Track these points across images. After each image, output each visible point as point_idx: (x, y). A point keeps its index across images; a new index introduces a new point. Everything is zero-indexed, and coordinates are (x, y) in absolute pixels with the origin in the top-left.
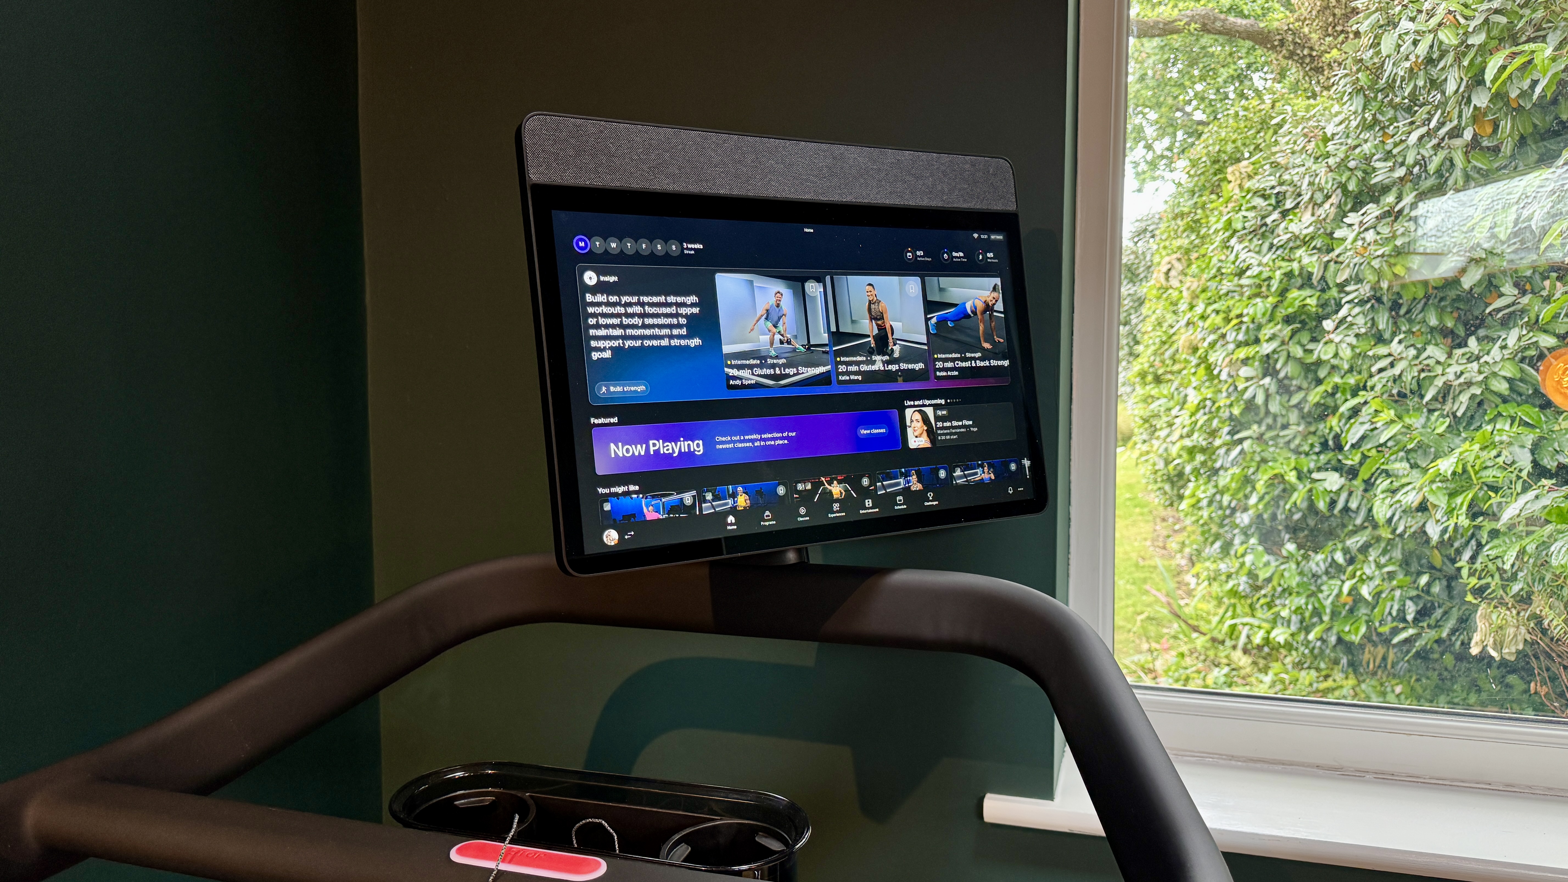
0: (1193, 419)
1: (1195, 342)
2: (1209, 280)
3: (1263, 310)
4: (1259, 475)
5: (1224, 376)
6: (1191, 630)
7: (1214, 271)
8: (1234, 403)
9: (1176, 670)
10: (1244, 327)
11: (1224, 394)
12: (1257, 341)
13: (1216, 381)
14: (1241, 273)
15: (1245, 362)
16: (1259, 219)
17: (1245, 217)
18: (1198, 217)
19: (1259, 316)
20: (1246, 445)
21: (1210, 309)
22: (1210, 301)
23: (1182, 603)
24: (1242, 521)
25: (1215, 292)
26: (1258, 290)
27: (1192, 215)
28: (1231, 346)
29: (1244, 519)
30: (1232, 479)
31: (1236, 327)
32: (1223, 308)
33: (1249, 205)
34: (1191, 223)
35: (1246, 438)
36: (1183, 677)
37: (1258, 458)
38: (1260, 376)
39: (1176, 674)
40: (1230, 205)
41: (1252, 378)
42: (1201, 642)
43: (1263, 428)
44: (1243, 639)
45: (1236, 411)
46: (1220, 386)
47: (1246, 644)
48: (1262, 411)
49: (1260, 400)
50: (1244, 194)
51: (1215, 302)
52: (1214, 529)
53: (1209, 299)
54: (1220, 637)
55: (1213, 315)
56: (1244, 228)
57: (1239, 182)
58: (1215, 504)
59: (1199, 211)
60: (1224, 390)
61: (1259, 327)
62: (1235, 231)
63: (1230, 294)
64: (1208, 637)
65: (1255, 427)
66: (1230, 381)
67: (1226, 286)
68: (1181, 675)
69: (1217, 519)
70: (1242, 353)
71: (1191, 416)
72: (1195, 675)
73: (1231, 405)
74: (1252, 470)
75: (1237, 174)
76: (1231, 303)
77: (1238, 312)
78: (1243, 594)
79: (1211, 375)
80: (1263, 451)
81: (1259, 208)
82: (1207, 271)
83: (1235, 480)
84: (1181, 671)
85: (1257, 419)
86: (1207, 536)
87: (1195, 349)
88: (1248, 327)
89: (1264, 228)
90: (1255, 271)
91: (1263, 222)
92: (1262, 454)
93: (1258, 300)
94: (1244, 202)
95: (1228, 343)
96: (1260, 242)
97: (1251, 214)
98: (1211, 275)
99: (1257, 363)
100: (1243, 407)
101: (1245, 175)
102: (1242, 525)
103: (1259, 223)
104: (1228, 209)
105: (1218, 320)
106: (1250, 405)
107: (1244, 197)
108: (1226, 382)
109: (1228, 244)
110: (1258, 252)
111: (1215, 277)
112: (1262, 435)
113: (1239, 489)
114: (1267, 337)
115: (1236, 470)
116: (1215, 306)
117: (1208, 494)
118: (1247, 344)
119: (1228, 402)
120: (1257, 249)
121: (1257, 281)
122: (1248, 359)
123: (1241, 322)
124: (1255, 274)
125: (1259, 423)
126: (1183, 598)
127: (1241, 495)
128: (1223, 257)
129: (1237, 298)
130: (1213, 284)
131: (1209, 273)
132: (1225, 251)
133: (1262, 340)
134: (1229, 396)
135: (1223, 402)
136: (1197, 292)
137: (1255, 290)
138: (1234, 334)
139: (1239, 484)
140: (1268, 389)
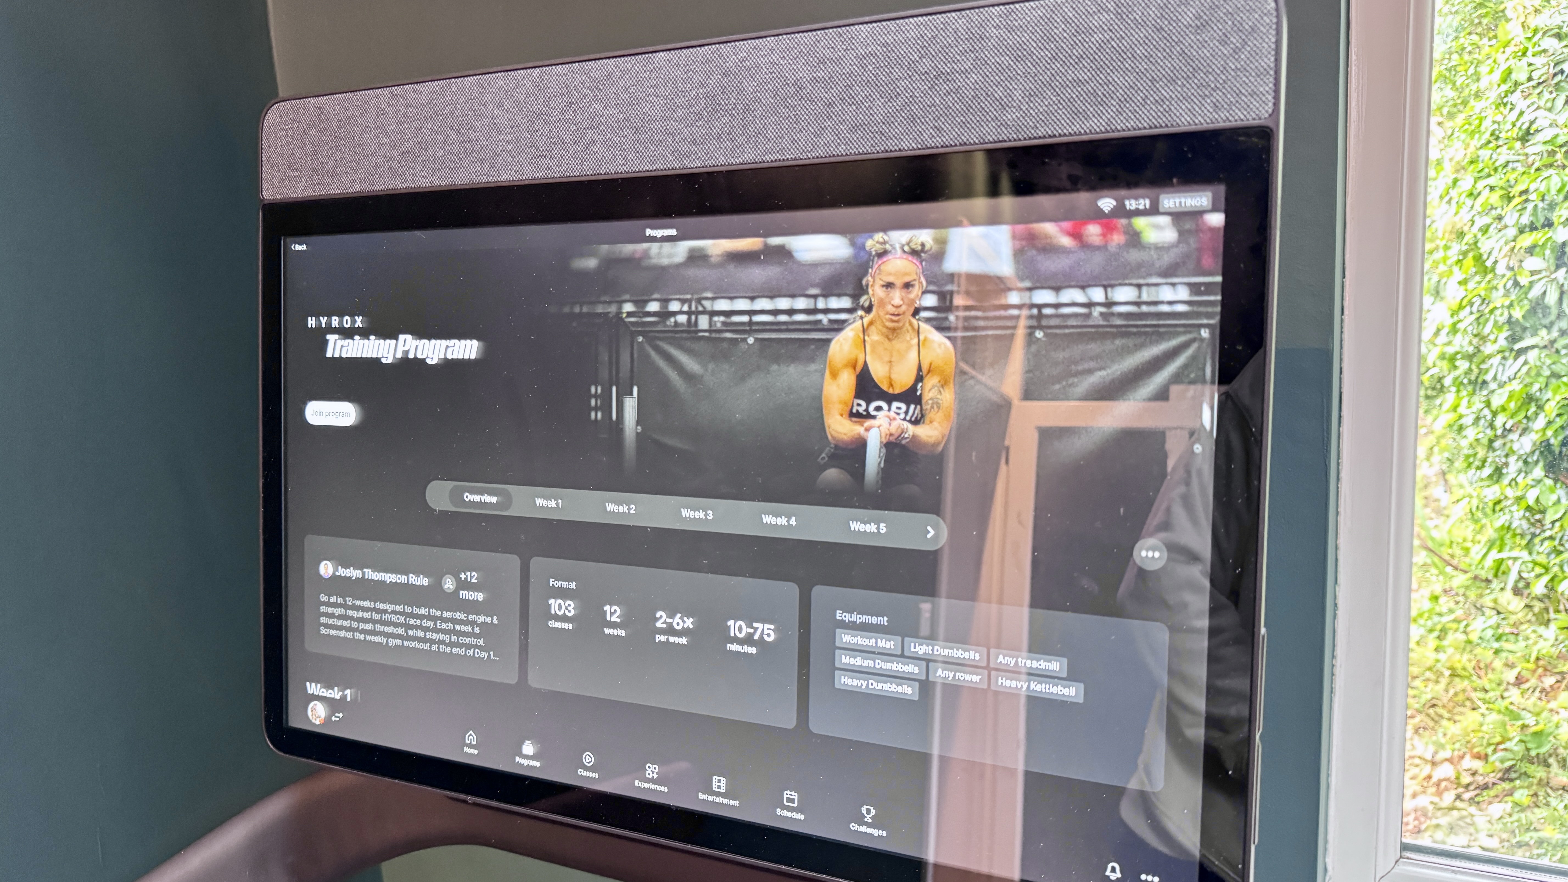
0: (1456, 319)
1: (1459, 226)
2: (1481, 148)
3: (1559, 185)
4: (1549, 395)
5: (1501, 269)
6: (1444, 564)
7: (1487, 136)
8: (1515, 304)
9: (1429, 618)
10: (1530, 206)
11: (1502, 291)
12: (1549, 224)
13: (1490, 276)
14: (1525, 137)
15: (1531, 250)
16: (1552, 65)
17: (1530, 65)
18: (1453, 63)
19: (1553, 191)
20: (1532, 355)
21: (1480, 185)
22: (1482, 174)
23: (1430, 524)
24: (1522, 447)
25: (1490, 163)
26: (1551, 160)
27: (1446, 61)
28: (1512, 232)
29: (1525, 444)
30: (1510, 397)
31: (1519, 207)
32: (1501, 183)
33: (1537, 49)
34: (1445, 72)
35: (1533, 347)
36: (1439, 627)
37: (1547, 373)
38: (1553, 268)
39: (1429, 624)
40: (1509, 50)
41: (1540, 272)
42: (1460, 580)
43: (1555, 334)
44: (1513, 576)
45: (1518, 313)
46: (1495, 282)
47: (1517, 582)
48: (1554, 311)
49: (1552, 298)
50: (1530, 35)
51: (1489, 175)
52: (1481, 452)
53: (1479, 172)
54: (1483, 574)
55: (1486, 193)
56: (1530, 79)
57: (1522, 19)
58: (1482, 422)
59: (1455, 56)
60: (1500, 286)
61: (1552, 206)
62: (1516, 84)
63: (1511, 165)
64: (1469, 575)
65: (1543, 332)
66: (1509, 274)
67: (1504, 155)
68: (1435, 624)
69: (1485, 441)
70: (1527, 240)
71: (1452, 316)
72: (1454, 626)
73: (1511, 305)
74: (1536, 387)
75: (1521, 9)
76: (1512, 177)
77: (1523, 187)
78: (1519, 531)
79: (1484, 268)
80: (1554, 363)
81: (1551, 52)
82: (1477, 136)
83: (1515, 399)
84: (1436, 619)
85: (1546, 321)
86: (1471, 460)
87: (1461, 235)
88: (1536, 206)
89: (1559, 78)
90: (1547, 134)
91: (1558, 69)
92: (1553, 367)
93: (1551, 171)
94: (1530, 45)
95: (1506, 227)
96: (1554, 95)
97: (1539, 61)
98: (1483, 141)
99: (1548, 252)
100: (1527, 307)
101: (1531, 9)
102: (1522, 452)
103: (1552, 71)
104: (1506, 56)
105: (1495, 198)
106: (1538, 307)
107: (1529, 39)
108: (1503, 276)
109: (1505, 100)
110: (1550, 110)
111: (1489, 142)
112: (1553, 342)
113: (1519, 409)
114: (1563, 219)
115: (1516, 386)
116: (1492, 181)
117: (1474, 409)
118: (1533, 228)
119: (1507, 302)
120: (1549, 105)
121: (1550, 148)
122: (1534, 246)
123: (1527, 201)
124: (1548, 138)
125: (1549, 327)
126: (1431, 519)
127: (1522, 415)
128: (1499, 118)
129: (1521, 169)
130: (1485, 153)
131: (1480, 138)
132: (1502, 108)
133: (1556, 223)
134: (1507, 293)
135: (1498, 299)
136: (1464, 164)
137: (1546, 160)
138: (1517, 215)
139: (1519, 404)
140: (1562, 285)
